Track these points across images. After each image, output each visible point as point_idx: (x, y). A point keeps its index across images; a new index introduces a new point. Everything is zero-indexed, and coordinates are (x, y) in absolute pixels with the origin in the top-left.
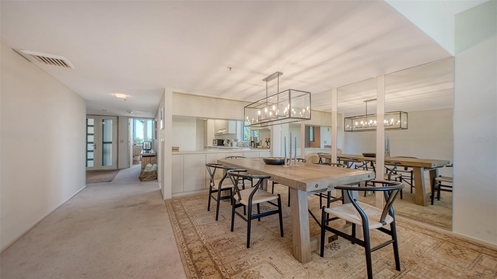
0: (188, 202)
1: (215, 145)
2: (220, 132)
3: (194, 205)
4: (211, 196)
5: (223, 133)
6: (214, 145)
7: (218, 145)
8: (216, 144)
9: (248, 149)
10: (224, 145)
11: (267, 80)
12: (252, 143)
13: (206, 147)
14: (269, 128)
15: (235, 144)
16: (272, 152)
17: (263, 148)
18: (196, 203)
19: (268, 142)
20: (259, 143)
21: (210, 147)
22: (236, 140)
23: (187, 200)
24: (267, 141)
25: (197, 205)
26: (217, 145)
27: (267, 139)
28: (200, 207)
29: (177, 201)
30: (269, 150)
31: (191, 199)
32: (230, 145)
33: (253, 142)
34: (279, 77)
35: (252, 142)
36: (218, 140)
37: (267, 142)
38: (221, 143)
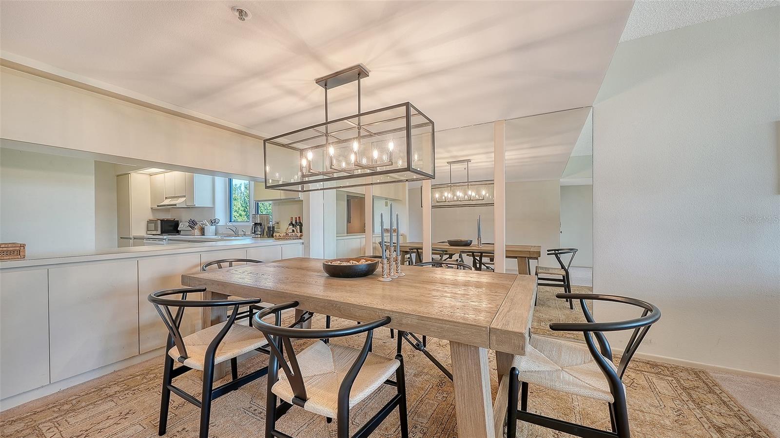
0: (72, 420)
1: (154, 233)
2: (167, 202)
3: (100, 426)
4: (169, 387)
5: (178, 206)
6: (149, 232)
7: (163, 232)
8: (156, 230)
9: (248, 241)
10: (178, 232)
11: (326, 82)
12: (259, 227)
13: (124, 239)
14: (301, 196)
15: (210, 230)
16: (307, 246)
17: (287, 237)
18: (106, 414)
19: (297, 224)
20: (273, 227)
21: (139, 240)
22: (213, 222)
23: (68, 412)
24: (294, 223)
25: (111, 422)
26: (159, 232)
27: (294, 219)
28: (125, 429)
29: (19, 426)
30: (301, 241)
31: (84, 404)
32: (197, 232)
33: (260, 224)
34: (361, 80)
35: (256, 224)
36: (162, 221)
37: (293, 225)
38: (170, 227)
